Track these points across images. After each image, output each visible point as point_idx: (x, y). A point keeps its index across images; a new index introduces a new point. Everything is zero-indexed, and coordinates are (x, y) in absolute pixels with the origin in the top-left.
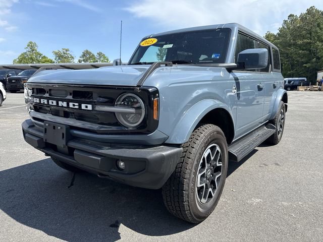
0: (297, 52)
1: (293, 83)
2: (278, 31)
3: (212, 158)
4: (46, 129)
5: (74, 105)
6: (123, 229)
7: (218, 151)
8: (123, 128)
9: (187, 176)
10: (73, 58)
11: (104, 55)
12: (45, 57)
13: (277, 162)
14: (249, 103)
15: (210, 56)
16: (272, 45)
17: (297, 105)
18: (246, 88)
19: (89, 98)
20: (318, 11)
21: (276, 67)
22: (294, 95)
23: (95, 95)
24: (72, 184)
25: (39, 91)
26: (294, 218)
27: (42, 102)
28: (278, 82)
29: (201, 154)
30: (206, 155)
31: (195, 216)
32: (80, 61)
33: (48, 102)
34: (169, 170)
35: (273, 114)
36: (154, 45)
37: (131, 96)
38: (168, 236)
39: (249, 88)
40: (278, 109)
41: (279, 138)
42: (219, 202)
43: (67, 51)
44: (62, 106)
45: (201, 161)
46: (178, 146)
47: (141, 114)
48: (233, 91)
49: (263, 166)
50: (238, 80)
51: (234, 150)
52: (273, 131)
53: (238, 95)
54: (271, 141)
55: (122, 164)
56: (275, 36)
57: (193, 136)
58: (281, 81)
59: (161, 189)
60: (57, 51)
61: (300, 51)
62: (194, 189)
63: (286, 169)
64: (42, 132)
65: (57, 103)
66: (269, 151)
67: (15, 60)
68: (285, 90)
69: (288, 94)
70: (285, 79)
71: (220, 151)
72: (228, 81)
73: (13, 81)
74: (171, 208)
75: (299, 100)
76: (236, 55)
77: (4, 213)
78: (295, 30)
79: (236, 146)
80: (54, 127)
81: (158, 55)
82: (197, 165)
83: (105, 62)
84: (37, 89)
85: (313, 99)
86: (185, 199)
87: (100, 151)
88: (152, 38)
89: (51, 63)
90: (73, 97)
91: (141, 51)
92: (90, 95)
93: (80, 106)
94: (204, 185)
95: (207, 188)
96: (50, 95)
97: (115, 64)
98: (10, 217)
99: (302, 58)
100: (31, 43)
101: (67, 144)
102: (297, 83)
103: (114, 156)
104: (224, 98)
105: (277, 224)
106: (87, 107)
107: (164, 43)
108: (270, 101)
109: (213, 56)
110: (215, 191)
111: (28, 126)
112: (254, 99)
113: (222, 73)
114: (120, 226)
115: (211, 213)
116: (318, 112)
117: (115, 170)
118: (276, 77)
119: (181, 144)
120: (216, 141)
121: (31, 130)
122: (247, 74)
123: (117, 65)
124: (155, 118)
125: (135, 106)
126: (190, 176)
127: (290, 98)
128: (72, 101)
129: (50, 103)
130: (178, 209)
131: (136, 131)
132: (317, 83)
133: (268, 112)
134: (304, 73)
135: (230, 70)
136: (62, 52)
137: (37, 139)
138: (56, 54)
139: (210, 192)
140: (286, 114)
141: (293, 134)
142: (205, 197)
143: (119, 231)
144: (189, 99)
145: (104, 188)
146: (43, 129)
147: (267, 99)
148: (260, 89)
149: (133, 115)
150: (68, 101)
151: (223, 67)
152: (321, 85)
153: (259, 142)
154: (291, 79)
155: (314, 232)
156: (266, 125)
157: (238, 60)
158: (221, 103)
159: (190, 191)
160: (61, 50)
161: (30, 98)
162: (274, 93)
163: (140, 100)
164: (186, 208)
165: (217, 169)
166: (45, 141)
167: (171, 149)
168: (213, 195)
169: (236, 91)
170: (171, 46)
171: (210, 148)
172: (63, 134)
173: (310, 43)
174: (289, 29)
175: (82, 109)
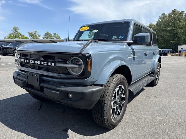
0: (167, 35)
1: (165, 52)
2: (156, 23)
3: (120, 93)
4: (27, 76)
5: (44, 63)
6: (70, 132)
7: (123, 89)
8: (71, 76)
9: (106, 102)
10: (39, 36)
11: (57, 35)
12: (23, 36)
13: (155, 96)
14: (140, 63)
15: (118, 37)
16: (152, 31)
17: (167, 64)
18: (138, 55)
19: (52, 59)
20: (178, 12)
21: (155, 43)
22: (165, 58)
23: (56, 58)
24: (41, 108)
25: (23, 55)
26: (165, 126)
27: (25, 61)
28: (156, 51)
29: (114, 90)
30: (116, 91)
31: (111, 124)
32: (43, 38)
33: (29, 61)
34: (97, 99)
35: (153, 69)
36: (87, 30)
37: (76, 59)
38: (95, 136)
39: (140, 54)
40: (156, 66)
41: (157, 82)
42: (124, 117)
43: (36, 32)
44: (37, 64)
45: (114, 94)
46: (101, 85)
47: (81, 68)
48: (131, 56)
49: (148, 98)
50: (134, 50)
51: (132, 89)
52: (153, 78)
53: (134, 58)
54: (152, 84)
55: (70, 95)
56: (155, 25)
57: (109, 81)
58: (158, 51)
59: (92, 109)
60: (30, 32)
61: (169, 34)
62: (110, 110)
63: (161, 99)
64: (25, 78)
65: (35, 62)
66: (151, 89)
67: (6, 37)
68: (159, 56)
69: (161, 58)
70: (160, 50)
71: (124, 89)
72: (128, 51)
73: (5, 49)
74: (97, 120)
75: (168, 61)
76: (133, 36)
77: (2, 124)
78: (165, 22)
79: (133, 86)
80: (32, 75)
81: (89, 35)
82: (112, 96)
83: (58, 39)
84: (23, 54)
85: (176, 61)
86: (105, 115)
87: (59, 88)
88: (86, 26)
89: (27, 39)
90: (44, 59)
91: (80, 33)
92: (53, 58)
93: (48, 64)
94: (115, 107)
95: (117, 109)
96: (30, 57)
97: (65, 40)
98: (6, 126)
99: (170, 38)
100: (15, 27)
101: (39, 85)
102: (167, 52)
103: (67, 91)
104: (126, 60)
105: (155, 129)
106: (51, 64)
107: (93, 29)
108: (152, 62)
109: (120, 37)
110: (122, 111)
111: (17, 75)
112: (142, 61)
113: (125, 46)
114: (69, 131)
115: (119, 123)
116: (178, 68)
117: (67, 99)
118: (155, 48)
119: (103, 85)
120: (122, 83)
121: (18, 77)
122: (139, 47)
123: (66, 41)
124: (89, 70)
125: (78, 64)
126: (108, 102)
127: (163, 60)
128: (43, 61)
129: (30, 62)
130: (101, 121)
131: (79, 77)
132: (178, 52)
133: (150, 68)
134: (171, 46)
135: (129, 44)
136: (33, 33)
137: (22, 82)
138: (30, 34)
139: (119, 111)
140: (161, 69)
141: (164, 80)
142: (116, 114)
143: (68, 134)
144: (107, 60)
145: (59, 110)
146: (26, 76)
147: (150, 60)
148: (146, 55)
149: (77, 69)
150: (41, 61)
151: (126, 43)
152: (180, 53)
153: (145, 85)
154: (163, 49)
155: (175, 133)
156: (149, 75)
157: (134, 39)
158: (125, 62)
159: (108, 110)
160: (32, 32)
161: (18, 59)
162: (154, 57)
163: (81, 61)
164: (106, 120)
165: (123, 99)
166: (27, 83)
167: (98, 87)
168: (120, 113)
169: (132, 56)
170: (97, 31)
171: (119, 87)
172: (38, 79)
173: (174, 29)
174: (162, 21)
175: (49, 65)
